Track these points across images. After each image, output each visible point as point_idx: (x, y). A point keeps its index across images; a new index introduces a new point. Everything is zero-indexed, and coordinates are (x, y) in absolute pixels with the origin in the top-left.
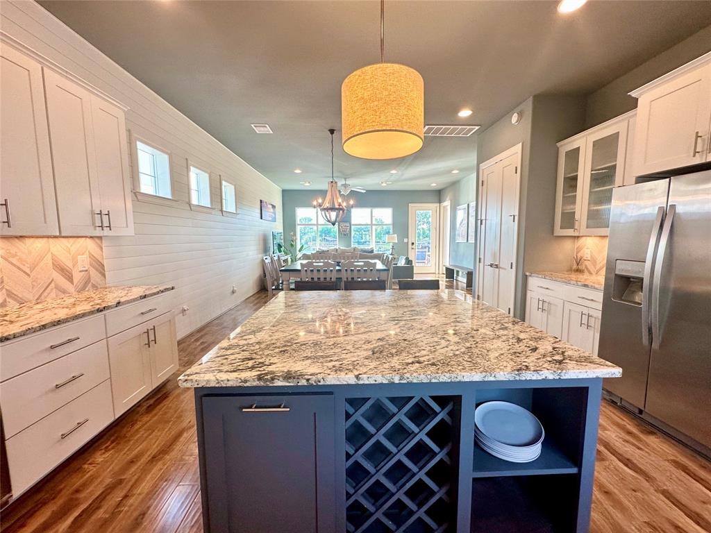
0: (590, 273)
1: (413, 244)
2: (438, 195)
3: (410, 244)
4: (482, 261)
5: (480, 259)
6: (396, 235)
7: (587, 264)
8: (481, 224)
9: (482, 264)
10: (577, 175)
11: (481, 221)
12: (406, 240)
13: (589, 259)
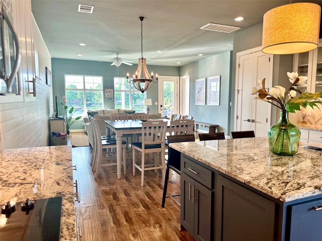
0: (311, 123)
1: (162, 106)
2: (178, 70)
3: (159, 106)
4: (239, 118)
5: (237, 116)
6: (151, 100)
7: (309, 119)
8: (238, 93)
9: (239, 120)
10: (308, 65)
11: (238, 91)
12: (156, 103)
13: (310, 115)
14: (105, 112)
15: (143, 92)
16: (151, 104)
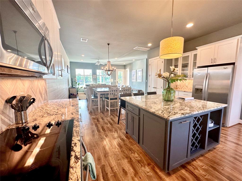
0: (179, 89)
1: (117, 82)
3: (116, 82)
5: (149, 86)
6: (113, 79)
9: (150, 88)
10: (178, 64)
11: (150, 75)
13: (179, 85)
14: (93, 85)
15: (109, 75)
16: (113, 81)
